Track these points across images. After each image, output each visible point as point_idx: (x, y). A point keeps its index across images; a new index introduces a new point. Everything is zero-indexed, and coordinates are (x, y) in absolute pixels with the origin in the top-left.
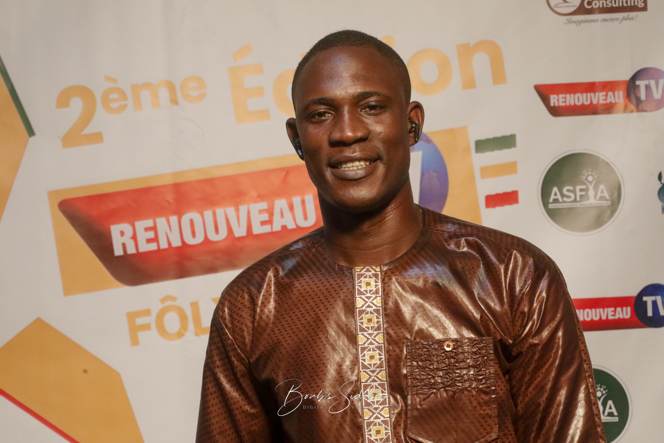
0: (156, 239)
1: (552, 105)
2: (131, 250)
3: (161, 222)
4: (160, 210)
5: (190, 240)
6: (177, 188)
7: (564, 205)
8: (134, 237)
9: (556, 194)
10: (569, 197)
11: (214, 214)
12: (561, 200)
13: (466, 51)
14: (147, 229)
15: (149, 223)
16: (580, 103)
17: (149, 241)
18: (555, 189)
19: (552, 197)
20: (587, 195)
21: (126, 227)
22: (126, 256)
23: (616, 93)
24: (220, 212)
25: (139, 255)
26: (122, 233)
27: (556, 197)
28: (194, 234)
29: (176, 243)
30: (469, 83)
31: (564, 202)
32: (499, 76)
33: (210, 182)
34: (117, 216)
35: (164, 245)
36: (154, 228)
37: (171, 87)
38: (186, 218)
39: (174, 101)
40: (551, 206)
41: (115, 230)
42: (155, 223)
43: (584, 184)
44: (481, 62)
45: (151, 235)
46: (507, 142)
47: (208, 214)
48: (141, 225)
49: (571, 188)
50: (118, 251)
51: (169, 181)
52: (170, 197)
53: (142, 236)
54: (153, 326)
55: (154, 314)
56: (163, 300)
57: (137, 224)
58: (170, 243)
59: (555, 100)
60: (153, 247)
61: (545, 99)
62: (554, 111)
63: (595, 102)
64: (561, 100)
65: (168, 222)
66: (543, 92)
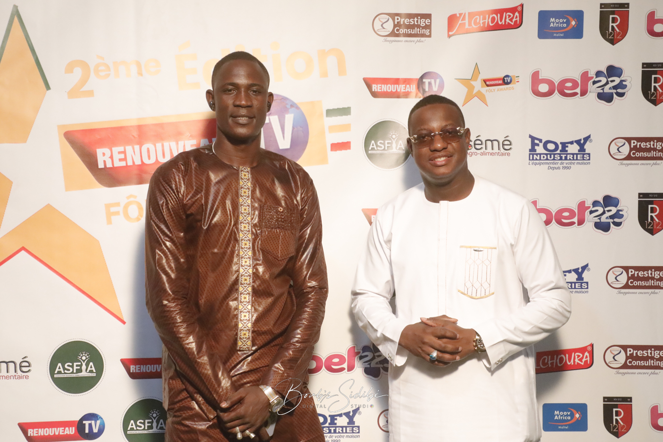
0: (125, 159)
1: (373, 90)
2: (109, 165)
3: (129, 149)
4: (128, 141)
5: (146, 161)
6: (140, 128)
7: (378, 152)
8: (111, 157)
9: (373, 145)
10: (381, 147)
11: (163, 146)
12: (376, 149)
13: (323, 54)
15: (121, 149)
16: (390, 91)
17: (120, 160)
18: (373, 142)
19: (371, 147)
20: (391, 146)
21: (107, 151)
22: (105, 168)
23: (411, 86)
24: (166, 144)
25: (113, 168)
26: (104, 154)
27: (373, 147)
28: (149, 157)
30: (324, 74)
31: (378, 150)
32: (342, 71)
33: (161, 125)
34: (101, 143)
35: (130, 163)
36: (124, 152)
37: (139, 64)
38: (144, 148)
39: (140, 74)
40: (370, 152)
41: (100, 152)
42: (125, 149)
43: (391, 140)
44: (332, 62)
45: (122, 156)
48: (116, 150)
49: (382, 142)
50: (101, 165)
52: (135, 134)
54: (121, 213)
55: (122, 205)
56: (128, 197)
57: (113, 149)
58: (134, 162)
59: (375, 88)
60: (123, 164)
61: (369, 87)
62: (375, 95)
63: (399, 90)
64: (379, 88)
65: (133, 149)
66: (368, 82)
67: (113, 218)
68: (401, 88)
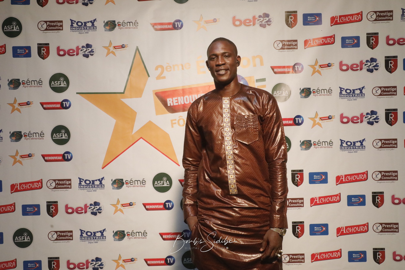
0: (178, 102)
2: (172, 105)
3: (179, 98)
4: (179, 95)
5: (186, 103)
6: (183, 90)
11: (192, 96)
13: (254, 58)
14: (176, 100)
15: (176, 98)
16: (281, 71)
17: (176, 103)
18: (275, 92)
20: (283, 93)
21: (171, 99)
22: (171, 106)
23: (290, 69)
24: (193, 96)
25: (174, 106)
26: (170, 101)
27: (275, 94)
28: (187, 101)
29: (183, 103)
30: (255, 66)
31: (277, 95)
32: (262, 64)
33: (191, 89)
34: (169, 96)
35: (180, 104)
36: (177, 100)
37: (182, 65)
38: (185, 97)
39: (183, 69)
41: (168, 100)
43: (282, 91)
44: (258, 61)
45: (177, 101)
46: (264, 80)
47: (190, 96)
48: (174, 99)
49: (279, 91)
50: (169, 105)
51: (181, 88)
52: (181, 92)
53: (175, 101)
54: (177, 123)
55: (177, 120)
56: (179, 117)
57: (173, 98)
58: (181, 103)
59: (275, 70)
60: (177, 104)
61: (273, 70)
62: (275, 73)
63: (285, 71)
64: (277, 70)
65: (181, 98)
66: (273, 68)
67: (174, 125)
68: (286, 70)
